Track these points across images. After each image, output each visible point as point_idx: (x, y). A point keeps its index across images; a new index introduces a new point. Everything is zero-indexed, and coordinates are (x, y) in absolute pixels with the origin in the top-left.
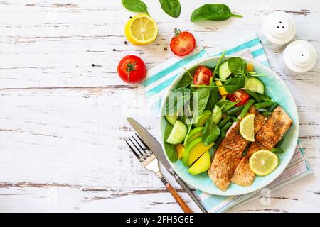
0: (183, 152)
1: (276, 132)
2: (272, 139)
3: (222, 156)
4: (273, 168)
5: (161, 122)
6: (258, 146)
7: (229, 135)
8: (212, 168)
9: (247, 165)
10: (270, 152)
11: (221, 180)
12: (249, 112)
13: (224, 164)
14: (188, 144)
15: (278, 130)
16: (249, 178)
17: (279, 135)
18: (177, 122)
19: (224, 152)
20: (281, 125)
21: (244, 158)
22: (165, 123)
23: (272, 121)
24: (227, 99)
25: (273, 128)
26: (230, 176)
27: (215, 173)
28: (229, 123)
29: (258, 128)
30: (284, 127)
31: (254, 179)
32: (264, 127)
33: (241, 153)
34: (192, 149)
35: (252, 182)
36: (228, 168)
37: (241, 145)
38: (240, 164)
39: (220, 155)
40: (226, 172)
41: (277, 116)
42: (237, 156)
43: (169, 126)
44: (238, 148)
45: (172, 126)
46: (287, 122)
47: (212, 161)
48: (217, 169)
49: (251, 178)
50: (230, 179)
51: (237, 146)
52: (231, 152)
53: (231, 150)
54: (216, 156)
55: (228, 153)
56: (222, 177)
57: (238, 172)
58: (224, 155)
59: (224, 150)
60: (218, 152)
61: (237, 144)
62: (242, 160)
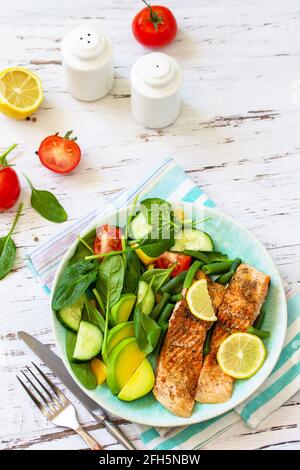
0: (105, 371)
1: (250, 299)
2: (246, 312)
3: (171, 361)
4: (259, 362)
5: (56, 328)
6: (225, 332)
7: (174, 323)
8: (159, 386)
9: (216, 369)
10: (248, 335)
11: (178, 400)
12: (196, 278)
13: (177, 374)
14: (109, 355)
15: (250, 295)
16: (223, 388)
17: (254, 302)
18: (82, 323)
19: (172, 354)
20: (254, 286)
21: (207, 358)
22: (63, 330)
23: (237, 285)
24: (155, 267)
25: (243, 294)
26: (192, 390)
27: (166, 391)
28: (169, 305)
29: (218, 301)
30: (259, 289)
31: (233, 388)
32: (228, 295)
33: (201, 348)
34: (118, 357)
35: (231, 393)
36: (186, 378)
37: (197, 333)
38: (204, 369)
39: (167, 360)
40: (183, 386)
41: (244, 276)
42: (196, 355)
43: (71, 335)
44: (192, 341)
45: (75, 332)
46: (262, 280)
47: (156, 375)
48: (167, 383)
49: (228, 386)
50: (193, 396)
51: (191, 337)
52: (184, 351)
53: (182, 348)
54: (161, 364)
55: (179, 355)
56: (179, 395)
57: (204, 382)
58: (174, 359)
59: (172, 351)
60: (162, 358)
61: (190, 334)
62: (206, 362)
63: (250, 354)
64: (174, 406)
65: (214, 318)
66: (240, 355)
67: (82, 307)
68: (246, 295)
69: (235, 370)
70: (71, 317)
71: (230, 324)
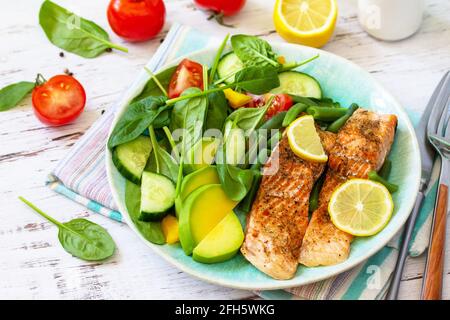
1: (371, 138)
2: (366, 153)
3: (266, 213)
11: (274, 257)
13: (275, 229)
14: (183, 202)
15: (372, 134)
16: (337, 246)
17: (377, 142)
19: (267, 206)
21: (315, 214)
23: (353, 125)
26: (294, 249)
27: (260, 246)
29: (329, 143)
32: (342, 135)
33: (306, 199)
34: (195, 202)
35: (348, 253)
36: (286, 234)
37: (301, 177)
38: (311, 227)
39: (260, 212)
40: (281, 242)
42: (299, 208)
44: (294, 190)
46: (386, 119)
48: (262, 237)
49: (344, 245)
50: (295, 256)
51: (292, 184)
52: (284, 203)
53: (282, 199)
54: (252, 219)
55: (278, 206)
56: (276, 252)
57: (310, 240)
58: (271, 211)
59: (268, 201)
60: (253, 212)
61: (292, 179)
62: (314, 218)
63: (373, 206)
64: (269, 265)
65: (323, 157)
66: (359, 206)
67: (148, 154)
68: (366, 133)
69: (352, 227)
70: (133, 161)
71: (345, 171)
